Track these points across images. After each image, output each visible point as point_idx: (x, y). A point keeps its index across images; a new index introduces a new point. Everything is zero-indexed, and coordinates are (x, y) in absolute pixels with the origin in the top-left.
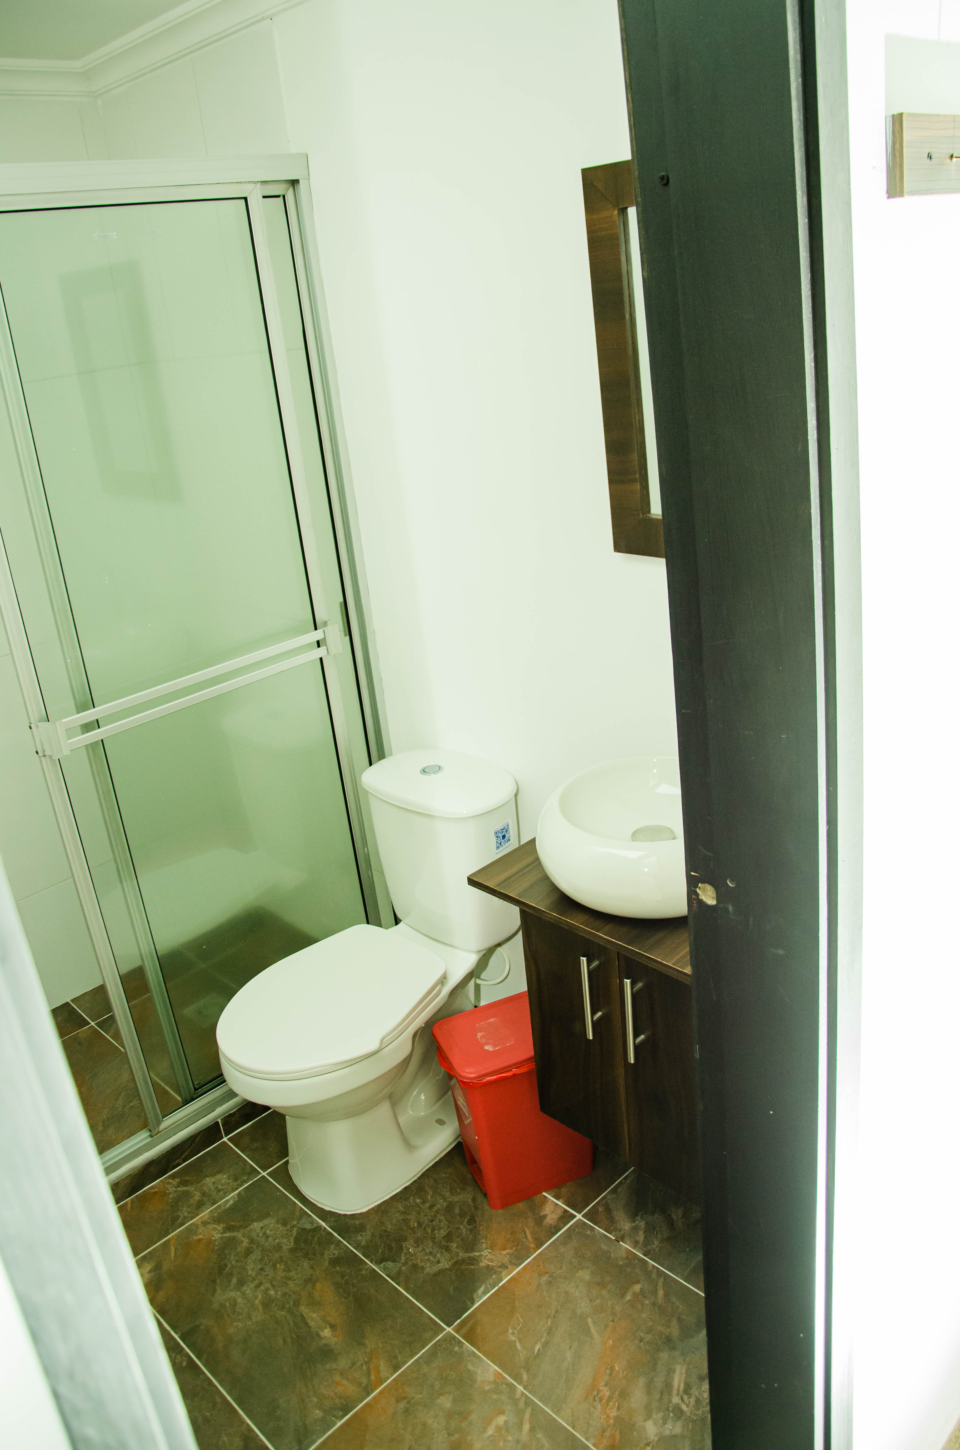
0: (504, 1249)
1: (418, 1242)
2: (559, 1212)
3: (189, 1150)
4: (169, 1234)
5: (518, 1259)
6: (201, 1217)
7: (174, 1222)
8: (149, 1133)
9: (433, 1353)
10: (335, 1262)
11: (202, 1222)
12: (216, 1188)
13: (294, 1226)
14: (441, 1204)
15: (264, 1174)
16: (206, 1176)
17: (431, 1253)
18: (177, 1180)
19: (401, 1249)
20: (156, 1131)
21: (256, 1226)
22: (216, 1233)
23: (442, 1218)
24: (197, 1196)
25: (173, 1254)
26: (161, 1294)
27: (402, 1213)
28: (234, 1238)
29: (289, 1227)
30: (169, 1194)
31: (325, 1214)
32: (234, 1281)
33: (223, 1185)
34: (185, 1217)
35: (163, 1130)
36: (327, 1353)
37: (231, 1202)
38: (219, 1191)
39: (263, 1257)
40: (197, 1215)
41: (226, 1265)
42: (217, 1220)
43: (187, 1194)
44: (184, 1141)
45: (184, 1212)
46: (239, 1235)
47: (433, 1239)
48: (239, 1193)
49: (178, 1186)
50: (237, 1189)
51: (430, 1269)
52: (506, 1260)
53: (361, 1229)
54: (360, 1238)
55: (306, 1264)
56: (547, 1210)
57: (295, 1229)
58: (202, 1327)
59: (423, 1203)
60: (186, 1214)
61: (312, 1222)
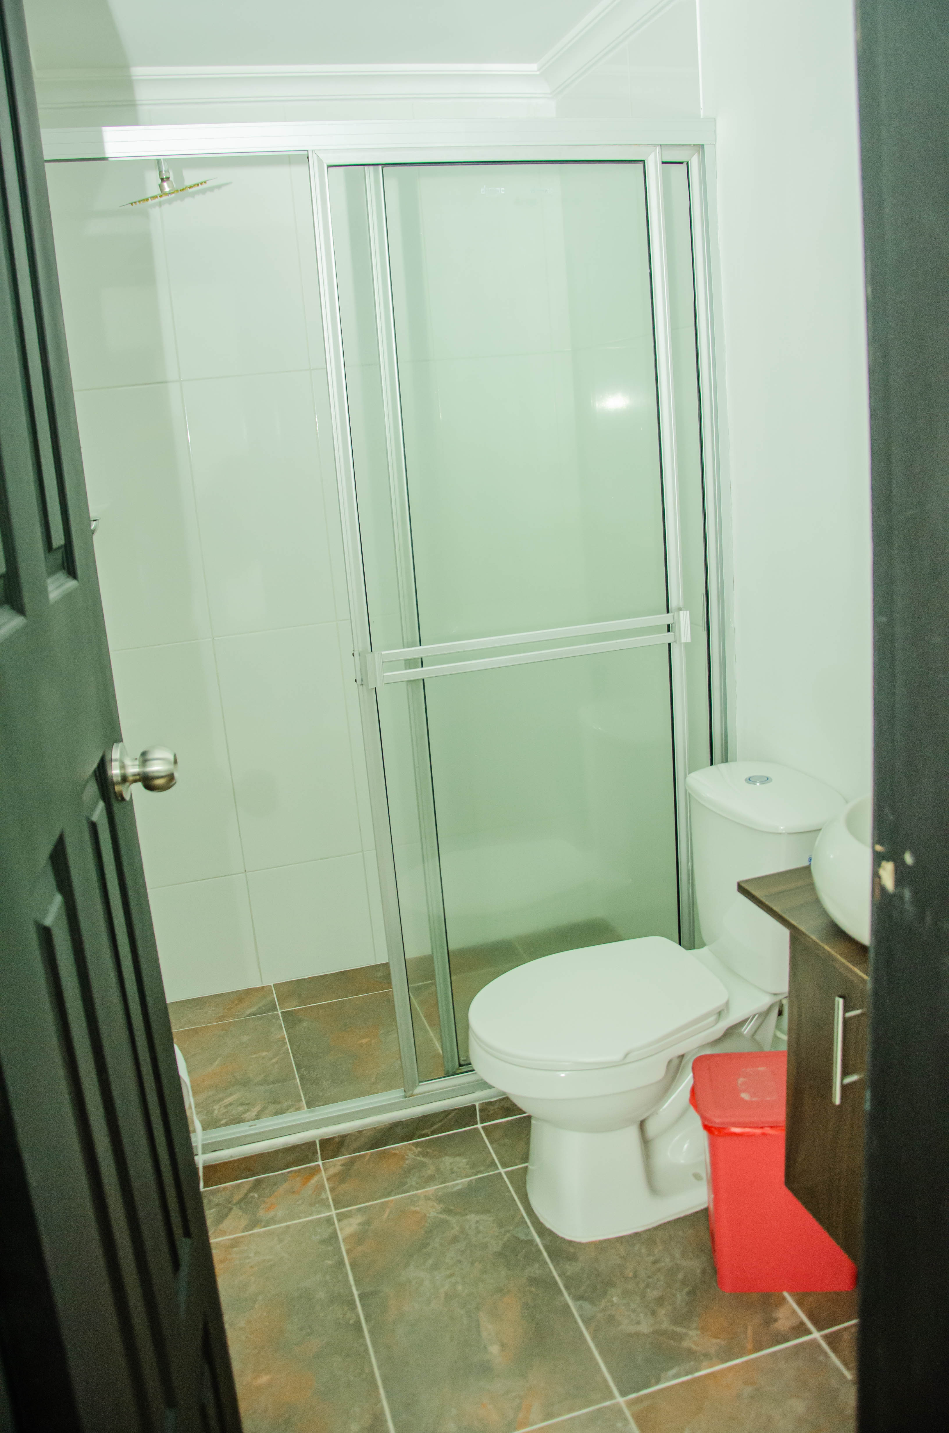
0: (717, 1337)
1: (626, 1293)
2: (794, 1322)
3: (439, 1124)
4: (391, 1196)
5: (727, 1354)
6: (427, 1191)
7: (400, 1187)
8: (404, 1094)
9: (593, 1418)
10: (533, 1281)
11: (425, 1197)
12: (452, 1169)
13: (507, 1231)
14: (667, 1262)
15: (502, 1171)
16: (446, 1155)
17: (634, 1311)
18: (419, 1149)
19: (605, 1293)
20: (411, 1092)
21: (473, 1217)
22: (433, 1211)
23: (662, 1278)
24: (431, 1171)
25: (386, 1216)
26: (360, 1249)
27: (622, 1258)
28: (447, 1222)
29: (503, 1230)
30: (407, 1159)
31: (543, 1230)
32: (430, 1262)
33: (459, 1169)
34: (411, 1186)
35: (417, 1094)
36: (485, 1370)
37: (459, 1187)
38: (453, 1173)
39: (466, 1250)
40: (424, 1188)
41: (428, 1244)
42: (440, 1200)
43: (422, 1165)
44: (436, 1113)
45: (413, 1181)
46: (453, 1220)
47: (643, 1296)
48: (470, 1181)
49: (418, 1155)
50: (470, 1176)
51: (627, 1327)
52: (713, 1351)
53: (572, 1258)
54: (568, 1267)
55: (504, 1273)
56: (781, 1313)
57: (508, 1235)
58: (382, 1294)
59: (649, 1254)
60: (414, 1183)
61: (528, 1233)
